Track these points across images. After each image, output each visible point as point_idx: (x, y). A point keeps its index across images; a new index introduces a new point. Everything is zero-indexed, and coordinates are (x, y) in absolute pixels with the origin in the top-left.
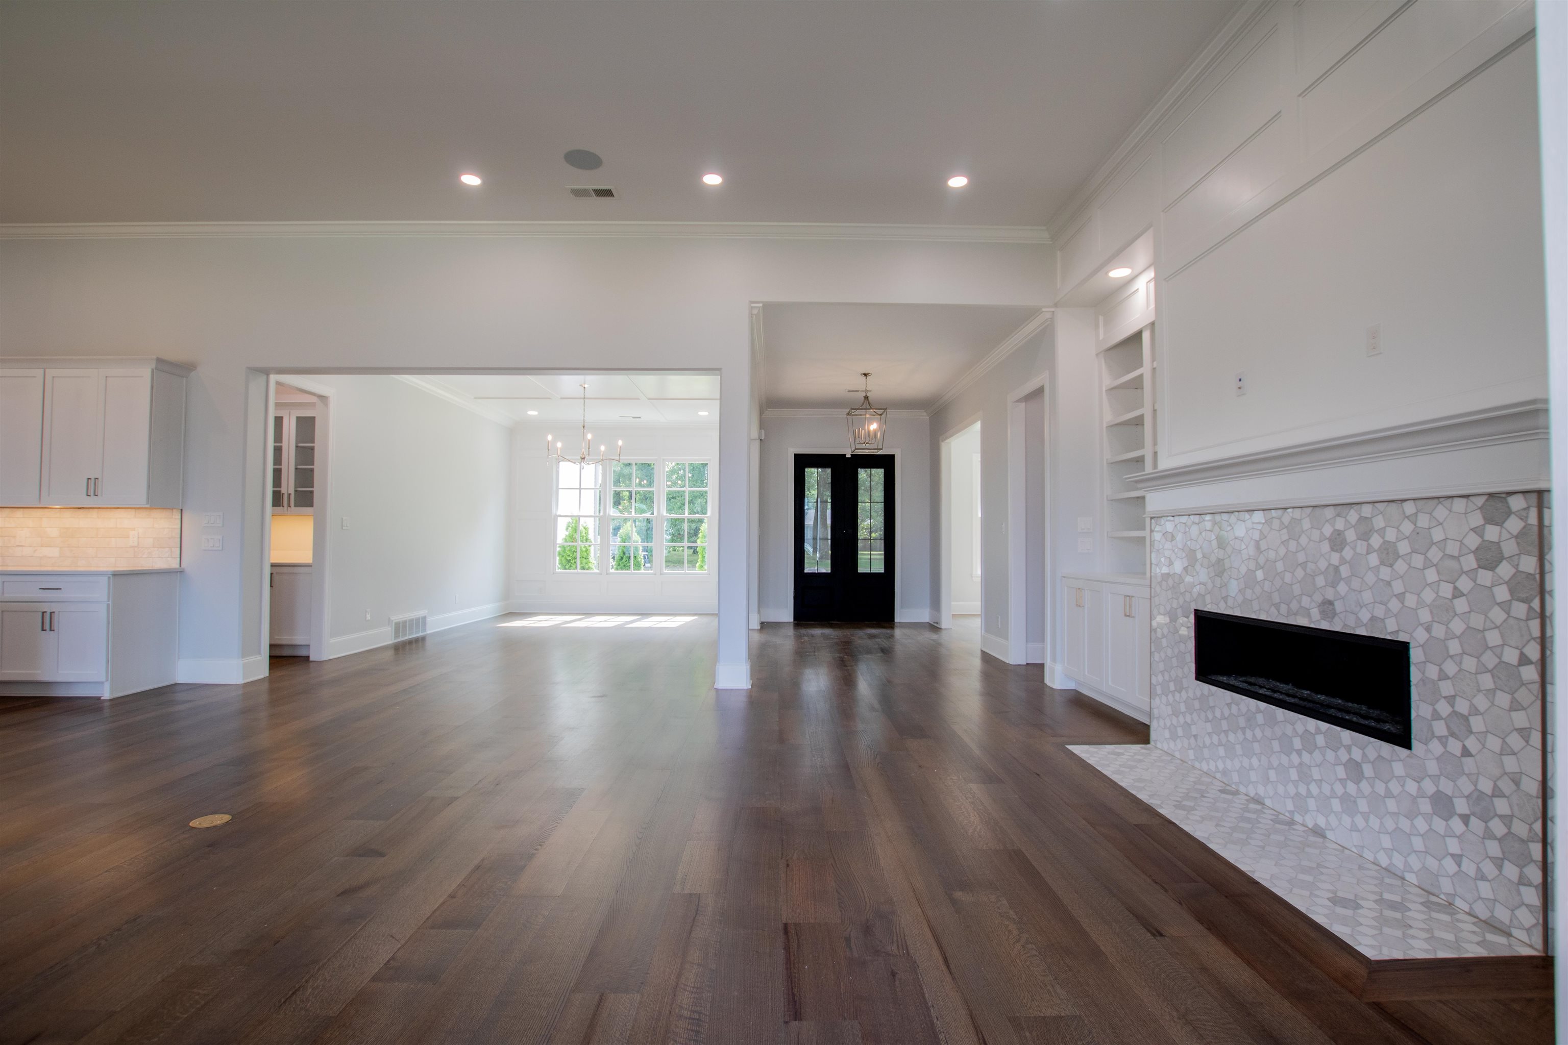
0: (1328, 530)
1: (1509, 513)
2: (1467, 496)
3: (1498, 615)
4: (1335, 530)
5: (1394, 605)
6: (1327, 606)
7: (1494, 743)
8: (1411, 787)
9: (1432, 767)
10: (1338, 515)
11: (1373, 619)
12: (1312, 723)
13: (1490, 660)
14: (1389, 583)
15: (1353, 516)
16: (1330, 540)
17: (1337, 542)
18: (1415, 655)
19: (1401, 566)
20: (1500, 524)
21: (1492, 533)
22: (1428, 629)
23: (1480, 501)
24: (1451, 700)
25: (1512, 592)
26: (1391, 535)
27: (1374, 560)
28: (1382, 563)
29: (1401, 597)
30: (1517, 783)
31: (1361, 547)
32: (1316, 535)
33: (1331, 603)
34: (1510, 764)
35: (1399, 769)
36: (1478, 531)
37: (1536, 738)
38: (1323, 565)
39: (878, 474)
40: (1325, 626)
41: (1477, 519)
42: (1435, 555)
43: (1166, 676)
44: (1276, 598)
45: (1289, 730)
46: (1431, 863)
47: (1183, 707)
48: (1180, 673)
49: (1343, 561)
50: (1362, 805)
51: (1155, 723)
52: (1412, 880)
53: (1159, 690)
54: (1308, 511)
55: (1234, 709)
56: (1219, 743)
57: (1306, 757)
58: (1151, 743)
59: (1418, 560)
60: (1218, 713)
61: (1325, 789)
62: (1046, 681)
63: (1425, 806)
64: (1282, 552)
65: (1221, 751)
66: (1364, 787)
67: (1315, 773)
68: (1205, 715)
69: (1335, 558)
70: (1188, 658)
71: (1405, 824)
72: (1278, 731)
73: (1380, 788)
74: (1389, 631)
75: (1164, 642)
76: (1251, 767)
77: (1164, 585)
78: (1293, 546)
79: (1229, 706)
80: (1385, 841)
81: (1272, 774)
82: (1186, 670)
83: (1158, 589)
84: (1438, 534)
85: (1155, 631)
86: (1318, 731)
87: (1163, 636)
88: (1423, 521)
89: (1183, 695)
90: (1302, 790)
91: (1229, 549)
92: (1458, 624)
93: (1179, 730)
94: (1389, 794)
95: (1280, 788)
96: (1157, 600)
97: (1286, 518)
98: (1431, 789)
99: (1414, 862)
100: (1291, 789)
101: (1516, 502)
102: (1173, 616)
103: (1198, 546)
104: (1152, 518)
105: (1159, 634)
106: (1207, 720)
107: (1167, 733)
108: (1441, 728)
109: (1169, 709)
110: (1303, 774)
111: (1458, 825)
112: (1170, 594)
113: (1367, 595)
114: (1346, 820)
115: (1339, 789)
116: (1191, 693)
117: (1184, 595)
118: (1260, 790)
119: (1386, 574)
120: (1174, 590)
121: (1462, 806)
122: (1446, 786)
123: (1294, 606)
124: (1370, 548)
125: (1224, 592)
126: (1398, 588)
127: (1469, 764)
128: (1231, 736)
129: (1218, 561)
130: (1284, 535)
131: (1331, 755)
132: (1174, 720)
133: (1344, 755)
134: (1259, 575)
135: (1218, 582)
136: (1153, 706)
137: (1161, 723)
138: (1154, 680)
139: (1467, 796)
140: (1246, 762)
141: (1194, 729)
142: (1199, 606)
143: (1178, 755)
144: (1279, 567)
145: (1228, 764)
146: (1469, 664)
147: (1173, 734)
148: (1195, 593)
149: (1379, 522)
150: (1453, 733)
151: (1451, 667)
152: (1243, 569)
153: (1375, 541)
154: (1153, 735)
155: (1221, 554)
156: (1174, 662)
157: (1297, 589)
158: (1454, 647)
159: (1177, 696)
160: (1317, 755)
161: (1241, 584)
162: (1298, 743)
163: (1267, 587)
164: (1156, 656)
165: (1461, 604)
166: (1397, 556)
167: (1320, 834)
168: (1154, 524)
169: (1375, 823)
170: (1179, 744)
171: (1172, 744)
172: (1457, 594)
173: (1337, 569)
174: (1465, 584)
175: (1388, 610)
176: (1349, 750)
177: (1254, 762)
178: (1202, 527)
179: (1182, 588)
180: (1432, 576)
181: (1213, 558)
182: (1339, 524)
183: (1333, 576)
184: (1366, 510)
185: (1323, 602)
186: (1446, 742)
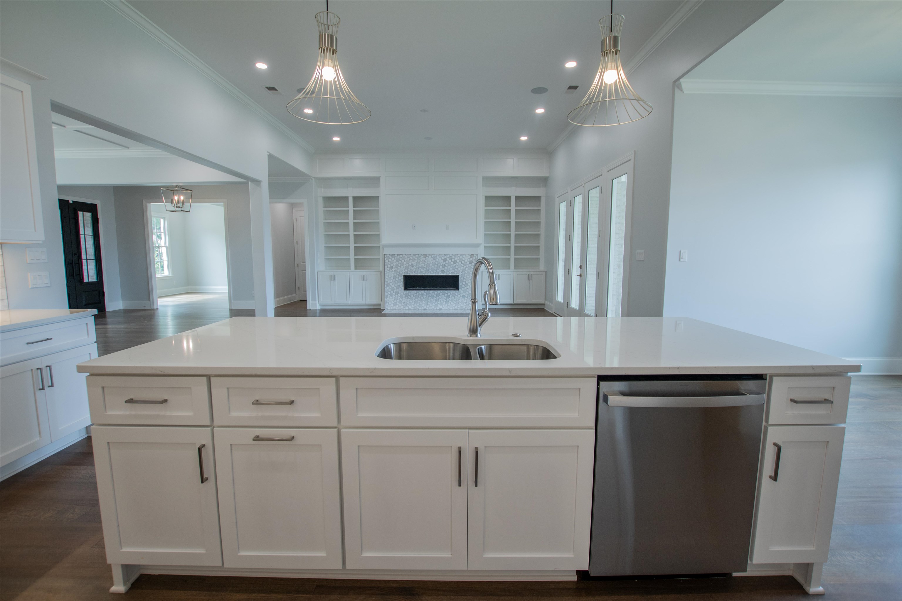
0: (443, 258)
1: (474, 257)
2: (468, 254)
5: (456, 270)
8: (459, 296)
9: (462, 292)
11: (452, 272)
12: (439, 291)
14: (455, 267)
15: (448, 256)
16: (443, 260)
17: (445, 260)
18: (460, 277)
19: (457, 264)
20: (473, 258)
21: (471, 259)
22: (462, 273)
23: (470, 255)
24: (465, 282)
26: (456, 259)
27: (452, 263)
28: (454, 263)
29: (457, 268)
31: (450, 261)
32: (440, 259)
33: (443, 270)
35: (456, 294)
36: (470, 259)
38: (442, 264)
40: (442, 274)
41: (469, 257)
42: (463, 262)
43: (392, 292)
44: (430, 270)
45: (433, 294)
46: (462, 305)
47: (399, 298)
48: (398, 290)
49: (446, 263)
50: (450, 301)
51: (387, 304)
52: (459, 309)
53: (389, 296)
54: (438, 255)
55: (417, 294)
56: (413, 302)
57: (437, 298)
58: (386, 309)
59: (460, 263)
60: (412, 296)
61: (442, 301)
62: (308, 308)
63: (461, 298)
64: (432, 262)
65: (413, 303)
66: (450, 298)
67: (440, 300)
68: (407, 298)
69: (444, 263)
70: (401, 286)
71: (458, 301)
72: (430, 295)
73: (453, 298)
74: (455, 274)
75: (391, 284)
76: (423, 304)
77: (391, 270)
78: (434, 261)
79: (416, 294)
80: (454, 305)
81: (429, 303)
82: (400, 289)
83: (388, 272)
84: (463, 259)
85: (387, 282)
86: (440, 292)
87: (390, 282)
88: (461, 257)
89: (399, 295)
90: (436, 303)
91: (416, 262)
92: (466, 272)
93: (398, 303)
94: (455, 298)
95: (431, 305)
96: (387, 274)
97: (433, 256)
98: (462, 295)
99: (459, 306)
100: (434, 304)
101: (475, 255)
102: (394, 277)
103: (405, 261)
104: (384, 254)
105: (389, 282)
106: (408, 298)
107: (392, 305)
108: (463, 286)
109: (393, 299)
110: (437, 301)
111: (466, 298)
112: (393, 272)
113: (451, 269)
114: (446, 305)
115: (445, 301)
116: (402, 294)
117: (399, 272)
118: (425, 307)
119: (454, 265)
120: (395, 271)
121: (466, 296)
122: (464, 294)
123: (435, 272)
124: (452, 261)
125: (414, 270)
126: (457, 267)
127: (468, 290)
128: (416, 300)
129: (412, 264)
130: (432, 259)
131: (443, 296)
132: (395, 301)
133: (446, 295)
134: (425, 267)
135: (412, 268)
136: (386, 300)
137: (390, 303)
138: (386, 294)
139: (467, 294)
140: (421, 303)
141: (403, 301)
142: (406, 274)
143: (397, 309)
144: (431, 265)
145: (415, 305)
146: (468, 276)
147: (395, 304)
148: (404, 272)
149: (453, 257)
150: (465, 286)
151: (465, 278)
152: (420, 266)
153: (453, 260)
154: (386, 307)
155: (413, 263)
156: (395, 288)
157: (435, 269)
158: (466, 275)
159: (396, 296)
160: (440, 297)
161: (420, 269)
162: (435, 296)
163: (427, 268)
164: (388, 288)
165: (467, 269)
166: (457, 262)
167: (440, 309)
168: (386, 256)
169: (452, 303)
170: (397, 306)
171: (394, 307)
172: (466, 267)
173: (445, 265)
174: (467, 266)
175: (455, 271)
176: (447, 294)
177: (424, 302)
178: (406, 257)
179: (398, 271)
180: (462, 265)
181: (410, 264)
182: (445, 257)
183: (444, 266)
184: (451, 255)
185: (442, 270)
186: (464, 288)
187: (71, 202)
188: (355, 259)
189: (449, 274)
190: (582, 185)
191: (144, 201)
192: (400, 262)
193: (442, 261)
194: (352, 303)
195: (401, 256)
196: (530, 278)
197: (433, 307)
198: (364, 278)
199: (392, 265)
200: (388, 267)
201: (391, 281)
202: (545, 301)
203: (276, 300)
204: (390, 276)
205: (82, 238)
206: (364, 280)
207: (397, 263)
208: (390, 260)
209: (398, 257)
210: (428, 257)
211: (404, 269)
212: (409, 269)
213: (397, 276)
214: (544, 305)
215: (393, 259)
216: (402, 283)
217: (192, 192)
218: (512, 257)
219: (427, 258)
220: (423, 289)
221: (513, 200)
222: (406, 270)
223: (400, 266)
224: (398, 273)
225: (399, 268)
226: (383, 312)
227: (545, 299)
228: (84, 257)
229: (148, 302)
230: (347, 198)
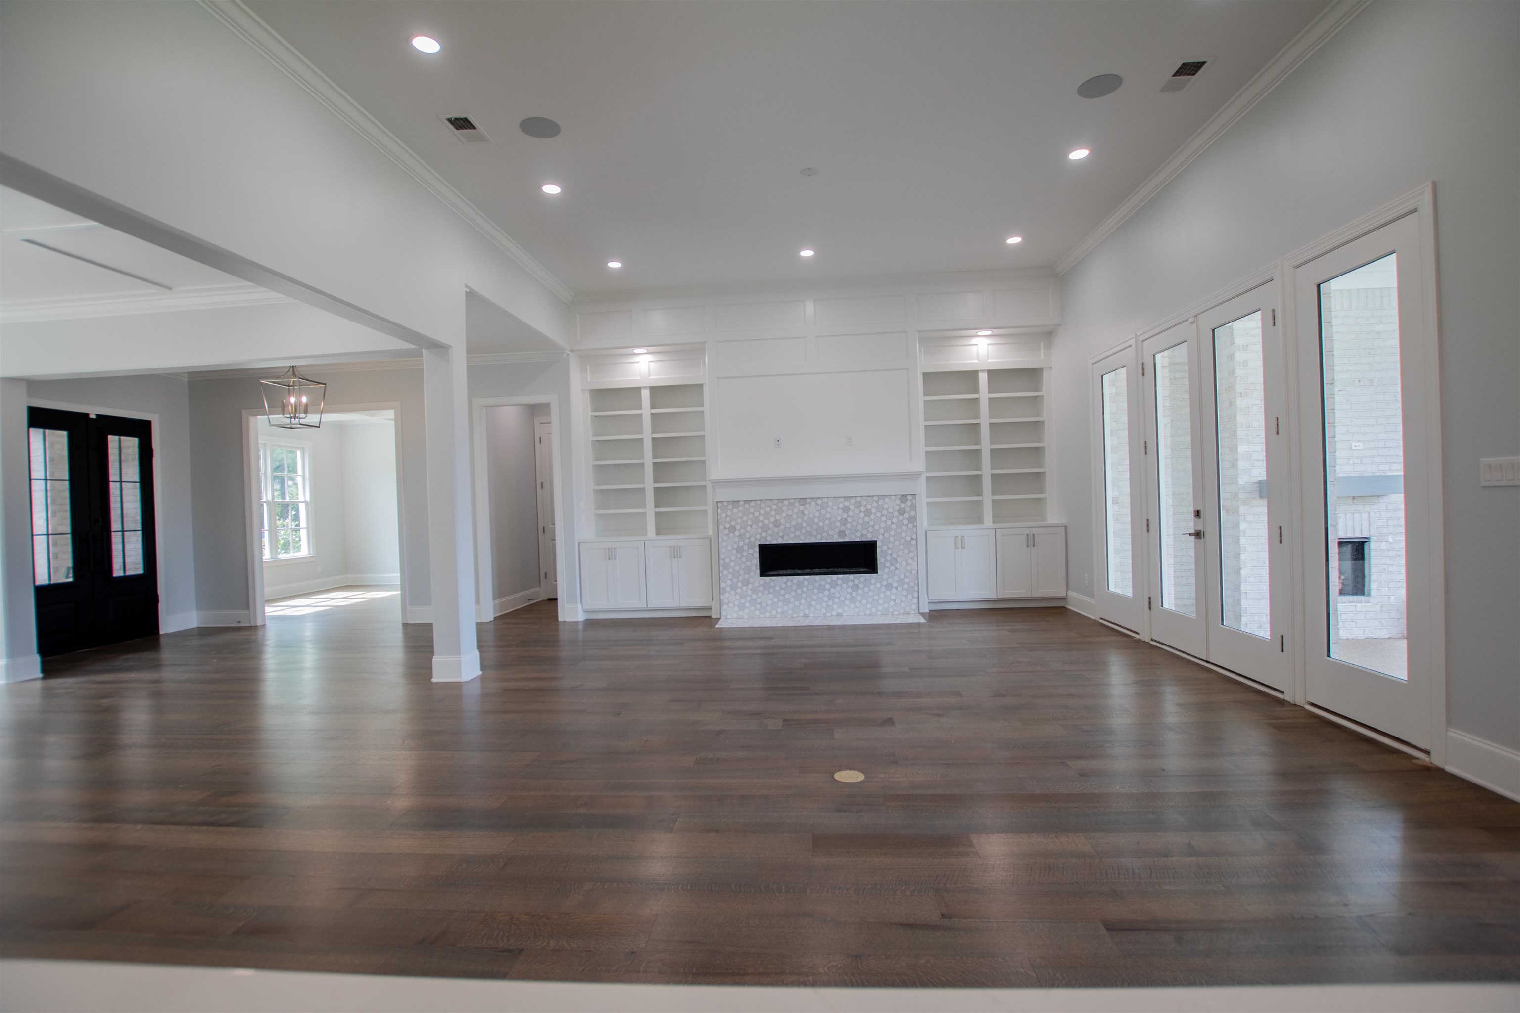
0: (841, 506)
1: (907, 500)
2: (895, 495)
3: (904, 528)
4: (845, 506)
5: (871, 529)
6: (841, 533)
7: (904, 564)
8: (878, 585)
9: (885, 576)
10: (846, 500)
11: (862, 535)
12: (834, 577)
13: (903, 541)
14: (868, 522)
15: (853, 501)
16: (842, 509)
17: (846, 509)
18: (879, 544)
19: (873, 517)
20: (905, 503)
21: (903, 505)
22: (883, 535)
23: (900, 496)
24: (891, 555)
25: (908, 521)
26: (869, 507)
27: (862, 515)
28: (865, 516)
29: (873, 526)
30: (911, 572)
31: (857, 511)
32: (835, 507)
33: (843, 531)
34: (909, 568)
35: (873, 581)
36: (899, 505)
37: (916, 558)
38: (839, 518)
39: (131, 444)
40: (841, 540)
41: (898, 502)
42: (885, 512)
43: (735, 580)
44: (814, 533)
45: (823, 583)
46: (886, 605)
47: (749, 592)
48: (747, 576)
49: (849, 516)
50: (859, 598)
51: (725, 607)
52: (879, 613)
53: (728, 589)
54: (831, 499)
55: (789, 583)
56: (779, 601)
57: (832, 590)
58: (722, 618)
59: (879, 514)
60: (777, 588)
61: (842, 598)
62: (561, 619)
63: (883, 589)
64: (818, 514)
65: (780, 604)
66: (860, 591)
67: (837, 595)
68: (766, 592)
69: (845, 516)
70: (754, 568)
71: (876, 598)
72: (817, 585)
73: (866, 589)
74: (869, 538)
75: (732, 564)
76: (801, 604)
77: (731, 535)
78: (823, 512)
79: (786, 583)
80: (869, 606)
81: (814, 603)
82: (752, 574)
83: (725, 538)
84: (886, 506)
85: (724, 560)
86: (838, 579)
87: (731, 561)
88: (881, 502)
89: (750, 586)
90: (830, 603)
91: (784, 515)
92: (892, 533)
93: (747, 605)
94: (870, 590)
95: (819, 607)
96: (725, 544)
97: (819, 501)
98: (884, 583)
99: (880, 608)
100: (825, 605)
101: (909, 497)
102: (740, 550)
103: (760, 514)
104: (718, 502)
105: (727, 560)
106: (769, 593)
107: (736, 609)
108: (888, 564)
109: (738, 597)
110: (831, 597)
111: (894, 591)
112: (736, 539)
113: (860, 527)
114: (852, 606)
115: (848, 596)
116: (756, 584)
117: (749, 538)
118: (807, 612)
119: (867, 519)
120: (741, 537)
121: (895, 585)
122: (890, 581)
123: (825, 535)
124: (860, 512)
125: (781, 534)
126: (872, 523)
127: (897, 572)
128: (787, 596)
129: (776, 521)
130: (819, 508)
131: (844, 586)
132: (743, 601)
133: (850, 584)
134: (804, 525)
135: (776, 530)
136: (722, 598)
137: (731, 605)
138: (723, 585)
139: (897, 581)
140: (797, 604)
141: (759, 601)
142: (763, 542)
143: (746, 616)
144: (816, 520)
145: (785, 608)
146: (897, 543)
147: (742, 607)
148: (759, 537)
149: (864, 503)
150: (891, 565)
151: (891, 545)
152: (794, 523)
153: (863, 509)
154: (724, 613)
155: (778, 517)
156: (742, 572)
157: (826, 528)
158: (892, 539)
159: (745, 588)
160: (838, 588)
161: (793, 529)
162: (828, 586)
163: (809, 529)
164: (725, 572)
165: (893, 526)
166: (871, 513)
167: (840, 615)
168: (720, 505)
169: (864, 602)
170: (747, 611)
171: (741, 613)
172: (892, 523)
173: (846, 519)
174: (895, 520)
175: (868, 531)
176: (853, 581)
177: (803, 601)
178: (763, 505)
179: (748, 535)
180: (884, 519)
181: (772, 519)
182: (847, 503)
183: (844, 522)
184: (859, 499)
185: (839, 532)
186: (889, 568)
187: (93, 416)
188: (657, 514)
189: (856, 540)
190: (1187, 320)
191: (244, 412)
192: (751, 516)
193: (840, 512)
194: (651, 606)
195: (752, 504)
196: (1031, 541)
197: (824, 611)
198: (676, 553)
199: (733, 524)
200: (725, 528)
201: (733, 558)
202: (1067, 592)
203: (498, 601)
204: (729, 548)
205: (114, 488)
206: (676, 556)
207: (745, 518)
208: (729, 513)
209: (747, 506)
210: (810, 503)
211: (760, 530)
212: (770, 532)
213: (746, 547)
214: (1064, 599)
215: (735, 511)
216: (756, 561)
217: (325, 387)
218: (987, 497)
219: (807, 506)
220: (800, 572)
221: (983, 378)
222: (764, 534)
223: (751, 526)
224: (747, 541)
225: (749, 528)
226: (717, 626)
227: (1068, 588)
228: (115, 525)
229: (245, 612)
230: (639, 389)
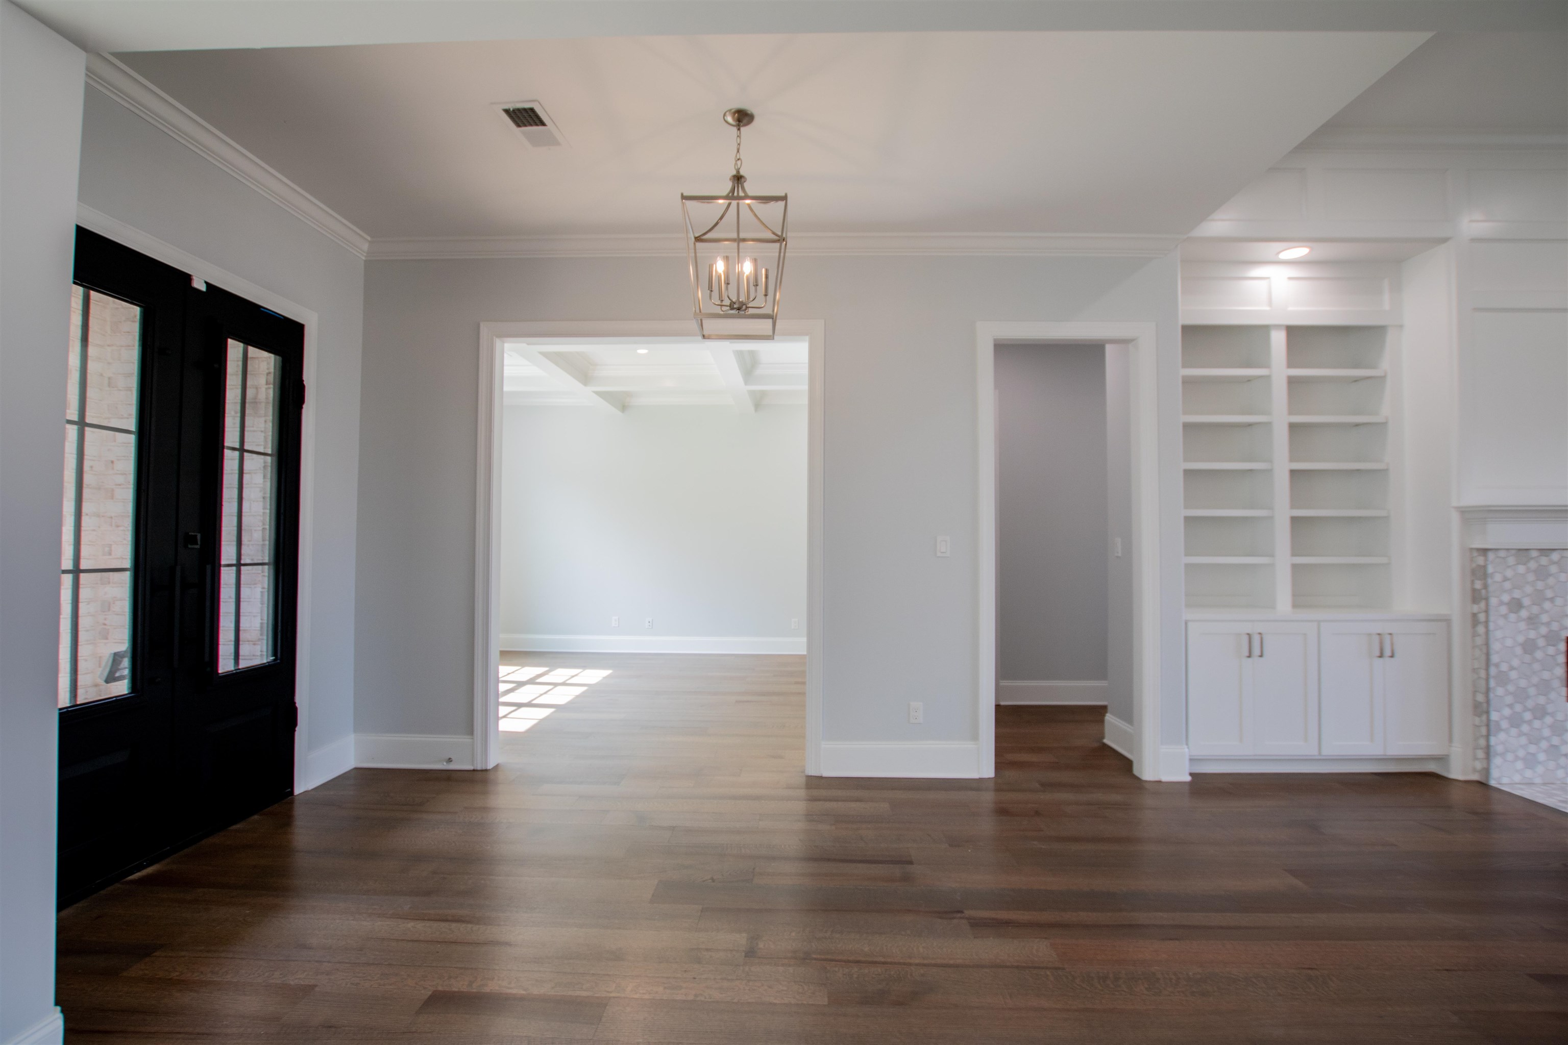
39: (265, 366)
43: (1518, 708)
47: (1546, 732)
48: (1542, 700)
51: (1497, 761)
53: (1504, 724)
58: (1492, 780)
62: (1141, 778)
70: (1554, 682)
75: (1513, 675)
77: (1512, 617)
82: (1552, 695)
83: (1502, 622)
85: (1497, 665)
87: (1512, 668)
89: (1548, 720)
93: (1542, 757)
96: (1498, 634)
102: (1529, 646)
105: (1504, 667)
107: (1519, 765)
109: (1523, 740)
112: (1522, 626)
116: (1559, 716)
117: (1548, 624)
120: (1532, 621)
132: (1532, 749)
136: (1492, 743)
137: (1510, 757)
143: (1536, 780)
147: (1530, 762)
148: (1565, 622)
154: (1494, 773)
156: (1532, 691)
159: (1537, 724)
164: (1500, 691)
170: (1540, 769)
171: (1528, 773)
179: (1545, 618)
187: (199, 284)
188: (1295, 567)
191: (484, 329)
192: (1552, 580)
194: (1327, 751)
195: (1555, 556)
199: (1517, 594)
201: (1516, 662)
204: (1510, 642)
205: (230, 460)
207: (1540, 585)
208: (1509, 573)
209: (1544, 561)
213: (1539, 642)
215: (1521, 569)
216: (1558, 670)
223: (1555, 601)
224: (1544, 630)
225: (1549, 606)
228: (228, 553)
229: (466, 739)
230: (1264, 330)
